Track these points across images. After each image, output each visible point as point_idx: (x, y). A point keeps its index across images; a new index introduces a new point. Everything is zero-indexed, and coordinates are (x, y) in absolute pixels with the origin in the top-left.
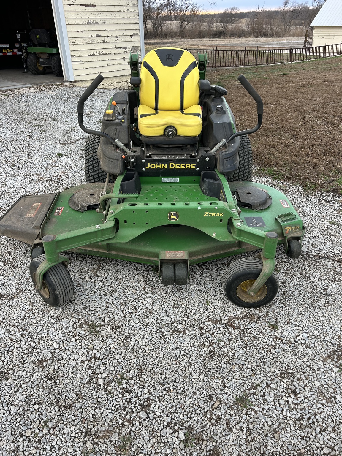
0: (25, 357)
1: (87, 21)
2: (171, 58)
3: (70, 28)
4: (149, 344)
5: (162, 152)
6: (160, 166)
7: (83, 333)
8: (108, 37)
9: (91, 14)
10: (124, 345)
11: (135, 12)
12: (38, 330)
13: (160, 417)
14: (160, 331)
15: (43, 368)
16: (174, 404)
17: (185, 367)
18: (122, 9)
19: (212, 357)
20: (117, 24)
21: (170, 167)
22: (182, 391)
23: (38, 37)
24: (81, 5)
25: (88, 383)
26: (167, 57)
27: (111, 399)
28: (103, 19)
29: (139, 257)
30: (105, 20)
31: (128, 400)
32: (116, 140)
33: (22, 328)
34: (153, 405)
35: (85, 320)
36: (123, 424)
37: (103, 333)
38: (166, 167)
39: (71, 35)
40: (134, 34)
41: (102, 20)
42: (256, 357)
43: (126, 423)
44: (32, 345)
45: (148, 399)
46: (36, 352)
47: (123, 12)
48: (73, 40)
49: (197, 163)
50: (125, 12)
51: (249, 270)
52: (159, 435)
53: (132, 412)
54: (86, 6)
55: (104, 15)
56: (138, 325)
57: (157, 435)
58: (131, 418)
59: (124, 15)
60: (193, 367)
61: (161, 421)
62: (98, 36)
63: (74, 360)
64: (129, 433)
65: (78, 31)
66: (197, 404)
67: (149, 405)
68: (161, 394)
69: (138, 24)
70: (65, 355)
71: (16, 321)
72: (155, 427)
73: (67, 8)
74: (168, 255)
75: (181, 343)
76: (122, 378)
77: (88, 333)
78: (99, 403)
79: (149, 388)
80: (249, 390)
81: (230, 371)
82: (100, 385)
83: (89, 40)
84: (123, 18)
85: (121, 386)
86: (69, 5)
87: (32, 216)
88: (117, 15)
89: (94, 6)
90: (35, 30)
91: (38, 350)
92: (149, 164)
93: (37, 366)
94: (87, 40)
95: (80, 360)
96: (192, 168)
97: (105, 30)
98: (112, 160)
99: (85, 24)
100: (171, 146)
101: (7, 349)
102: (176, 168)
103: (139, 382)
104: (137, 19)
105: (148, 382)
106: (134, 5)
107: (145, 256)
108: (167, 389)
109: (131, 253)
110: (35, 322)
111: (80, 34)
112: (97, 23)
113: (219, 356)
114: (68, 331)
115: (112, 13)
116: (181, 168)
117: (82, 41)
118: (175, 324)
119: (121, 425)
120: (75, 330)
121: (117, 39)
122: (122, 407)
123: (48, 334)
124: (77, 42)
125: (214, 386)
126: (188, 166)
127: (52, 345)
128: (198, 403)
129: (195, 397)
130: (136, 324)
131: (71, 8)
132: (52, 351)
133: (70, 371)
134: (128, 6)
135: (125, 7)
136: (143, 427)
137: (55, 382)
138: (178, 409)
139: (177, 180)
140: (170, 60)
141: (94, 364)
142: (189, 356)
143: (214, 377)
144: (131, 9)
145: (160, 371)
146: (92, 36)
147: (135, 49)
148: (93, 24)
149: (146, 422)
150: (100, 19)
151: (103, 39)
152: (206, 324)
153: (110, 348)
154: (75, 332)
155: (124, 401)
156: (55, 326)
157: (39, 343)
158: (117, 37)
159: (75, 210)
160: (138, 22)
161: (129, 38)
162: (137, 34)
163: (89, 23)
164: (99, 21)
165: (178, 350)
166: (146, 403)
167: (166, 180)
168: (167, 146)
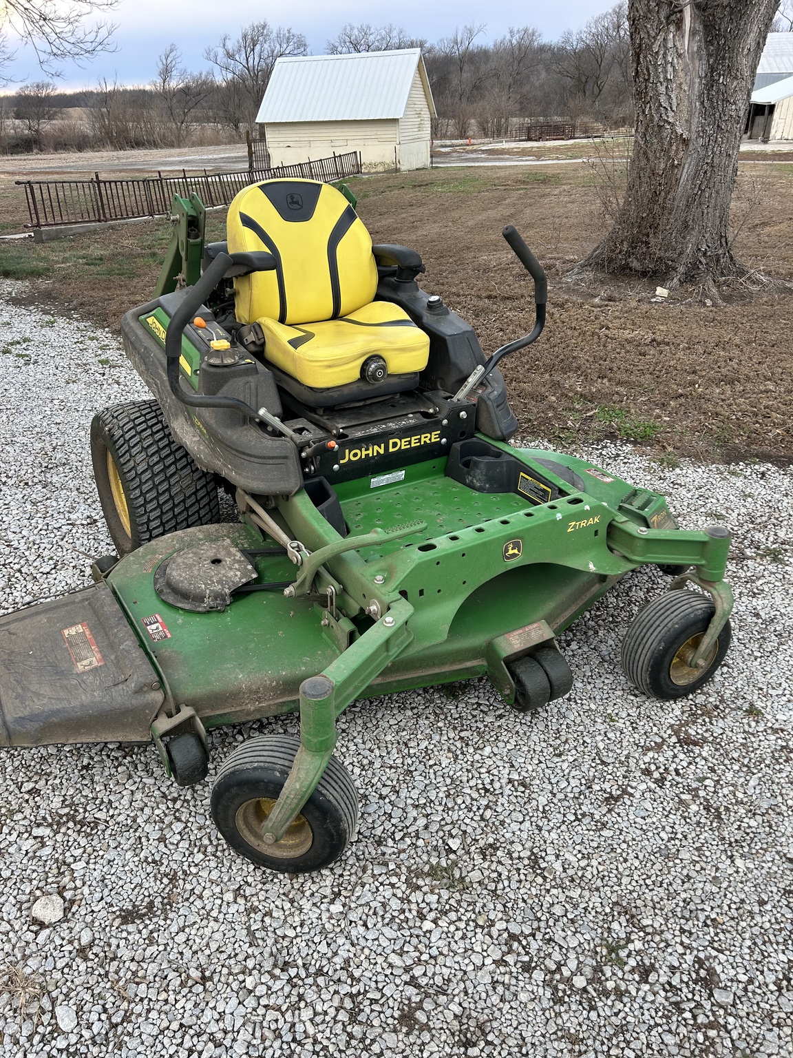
0: (357, 1030)
2: (297, 203)
4: (590, 851)
5: (358, 419)
6: (370, 452)
7: (432, 898)
10: (545, 878)
12: (323, 948)
13: (751, 981)
14: (584, 815)
15: (426, 1027)
16: (748, 943)
17: (697, 862)
19: (719, 817)
21: (391, 450)
22: (737, 909)
25: (558, 1001)
26: (289, 200)
27: (636, 1006)
29: (437, 671)
31: (667, 987)
32: (262, 412)
33: (275, 966)
34: (719, 969)
35: (408, 868)
36: (706, 1037)
37: (476, 876)
38: (382, 451)
42: (782, 781)
43: (712, 1033)
44: (342, 992)
45: (699, 961)
46: (367, 1002)
49: (444, 429)
51: (692, 616)
52: (783, 1016)
53: (699, 1005)
56: (527, 824)
57: (779, 1018)
58: (708, 1017)
60: (708, 853)
61: (759, 987)
63: (478, 968)
64: (735, 1048)
66: (784, 919)
67: (711, 972)
68: (708, 937)
70: (446, 971)
71: (240, 957)
72: (762, 1005)
74: (514, 641)
75: (643, 818)
76: (612, 950)
77: (445, 894)
78: (622, 1029)
79: (678, 939)
81: (770, 827)
82: (585, 990)
85: (627, 968)
87: (95, 664)
91: (369, 995)
92: (347, 451)
93: (407, 1034)
95: (488, 961)
96: (433, 440)
98: (271, 461)
100: (369, 402)
101: (288, 1038)
102: (403, 447)
103: (649, 937)
105: (664, 927)
107: (453, 663)
108: (709, 922)
109: (420, 667)
110: (291, 933)
113: (727, 809)
114: (396, 914)
116: (413, 445)
118: (596, 787)
119: (707, 1043)
120: (409, 902)
122: (670, 1008)
123: (353, 945)
125: (775, 868)
126: (426, 438)
127: (391, 966)
128: (783, 915)
129: (768, 907)
130: (521, 823)
132: (406, 977)
133: (495, 999)
136: (745, 1019)
137: (488, 1043)
138: (763, 948)
139: (401, 474)
140: (296, 206)
141: (527, 953)
142: (679, 836)
143: (757, 852)
145: (663, 895)
149: (740, 1006)
152: (647, 759)
153: (524, 901)
154: (414, 907)
155: (663, 993)
156: (353, 916)
157: (352, 976)
159: (199, 613)
165: (650, 834)
166: (703, 973)
167: (377, 481)
168: (361, 404)
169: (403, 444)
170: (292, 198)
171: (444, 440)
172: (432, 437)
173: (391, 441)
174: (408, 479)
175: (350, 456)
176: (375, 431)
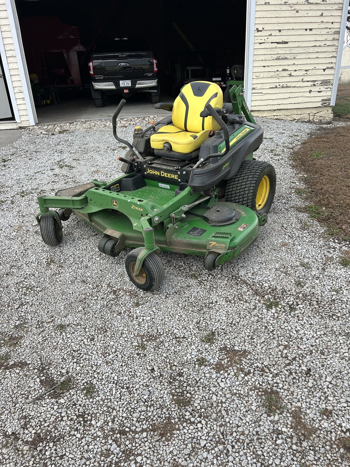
1: (276, 56)
3: (256, 64)
4: (63, 281)
5: (164, 162)
6: (155, 173)
7: (44, 262)
8: (295, 71)
9: (281, 50)
10: (52, 276)
11: (334, 45)
13: (22, 311)
14: (76, 278)
17: (62, 299)
18: (318, 44)
19: (81, 301)
20: (309, 58)
21: (162, 175)
22: (45, 308)
23: (236, 72)
24: (272, 43)
25: (17, 283)
27: (15, 294)
28: (294, 55)
30: (296, 55)
32: (133, 149)
38: (159, 174)
39: (256, 70)
40: (328, 68)
41: (292, 55)
47: (319, 46)
48: (258, 74)
49: (178, 175)
50: (321, 46)
54: (277, 43)
55: (295, 51)
56: (71, 270)
57: (11, 317)
58: (12, 305)
59: (320, 49)
60: (65, 301)
61: (20, 313)
62: (284, 70)
63: (25, 271)
65: (264, 67)
66: (42, 316)
67: (25, 305)
68: (36, 303)
69: (336, 57)
70: (25, 268)
72: (15, 314)
73: (258, 46)
74: (109, 232)
75: (77, 288)
76: (31, 288)
77: (46, 263)
78: (9, 293)
79: (35, 298)
80: (74, 324)
81: (79, 312)
83: (274, 74)
84: (317, 52)
85: (26, 291)
86: (260, 43)
88: (311, 50)
89: (287, 43)
90: (235, 66)
91: (19, 261)
92: (149, 169)
93: (10, 267)
94: (272, 74)
95: (27, 273)
97: (294, 64)
99: (273, 59)
103: (35, 294)
104: (336, 53)
105: (38, 296)
106: (334, 39)
108: (41, 303)
111: (266, 69)
112: (286, 58)
113: (85, 303)
115: (304, 48)
117: (266, 75)
118: (88, 278)
120: (43, 260)
121: (306, 72)
122: (14, 299)
124: (261, 76)
125: (62, 314)
126: (173, 176)
127: (26, 262)
128: (44, 316)
131: (262, 46)
132: (23, 264)
134: (326, 40)
135: (322, 42)
136: (10, 311)
137: (7, 276)
138: (33, 313)
139: (168, 186)
140: (199, 91)
141: (30, 277)
142: (71, 295)
143: (68, 310)
144: (328, 43)
145: (49, 294)
146: (278, 71)
147: (326, 83)
148: (282, 59)
150: (290, 55)
151: (289, 73)
153: (45, 274)
155: (19, 298)
158: (306, 71)
160: (336, 55)
161: (322, 72)
162: (332, 68)
163: (278, 59)
164: (288, 56)
165: (71, 290)
166: (25, 303)
167: (161, 185)
168: (169, 159)
169: (165, 175)
170: (199, 88)
171: (179, 180)
172: (176, 177)
173: (161, 172)
174: (170, 190)
175: (149, 171)
176: (159, 166)
